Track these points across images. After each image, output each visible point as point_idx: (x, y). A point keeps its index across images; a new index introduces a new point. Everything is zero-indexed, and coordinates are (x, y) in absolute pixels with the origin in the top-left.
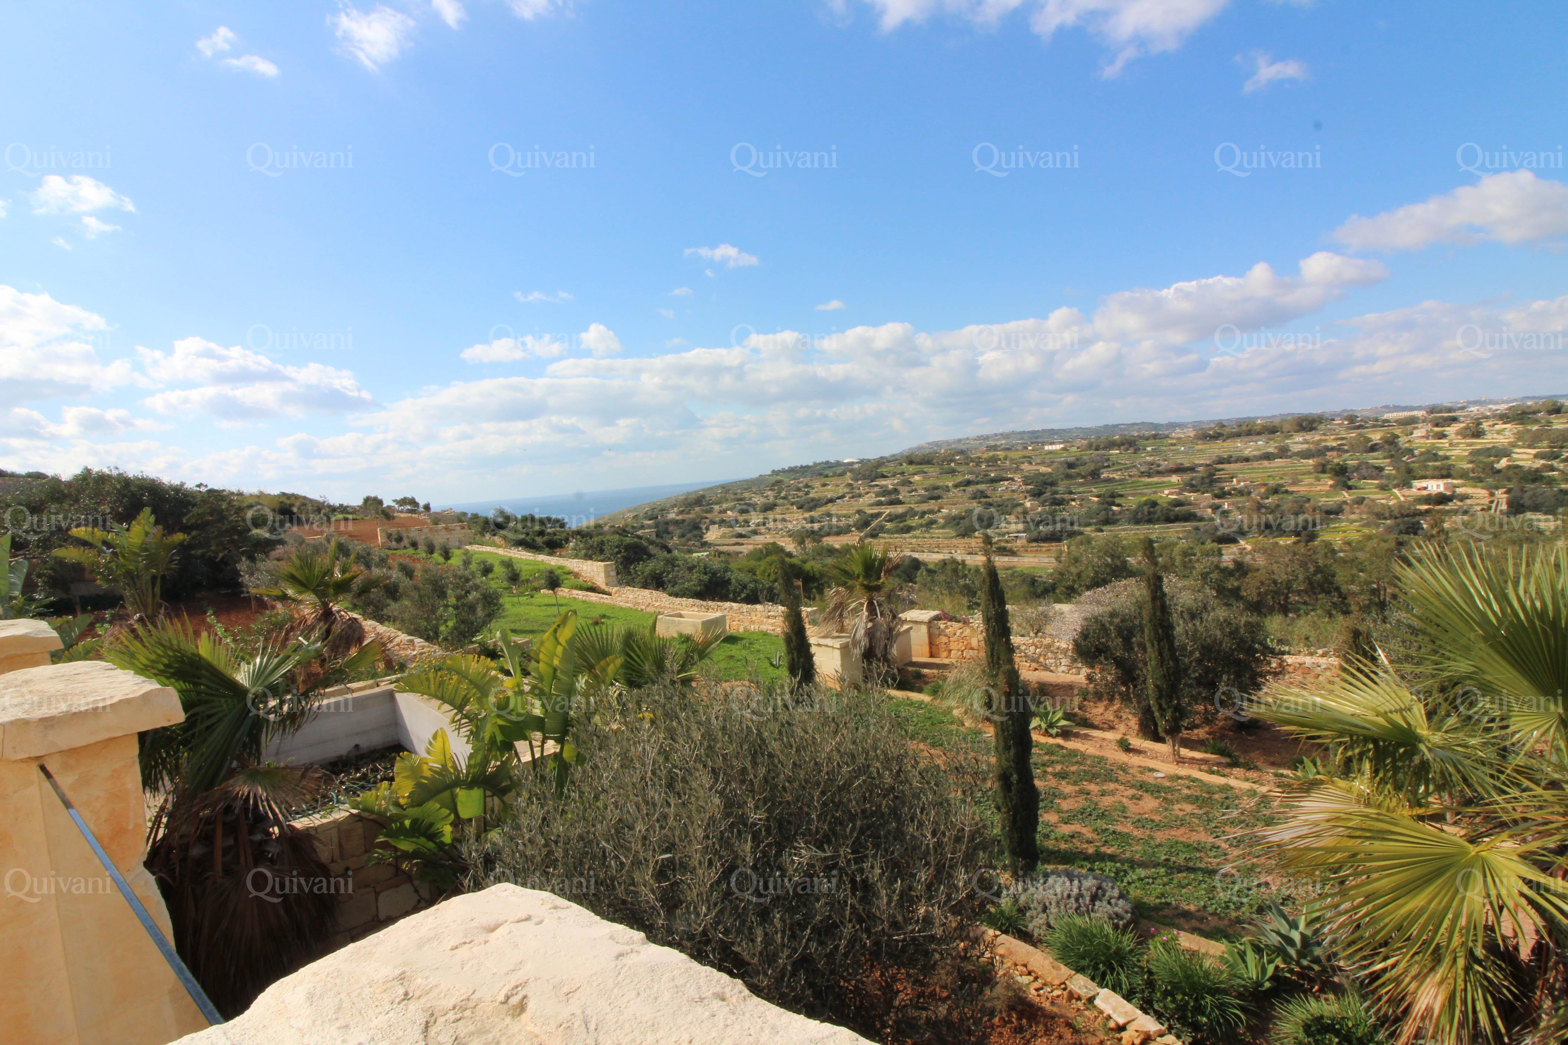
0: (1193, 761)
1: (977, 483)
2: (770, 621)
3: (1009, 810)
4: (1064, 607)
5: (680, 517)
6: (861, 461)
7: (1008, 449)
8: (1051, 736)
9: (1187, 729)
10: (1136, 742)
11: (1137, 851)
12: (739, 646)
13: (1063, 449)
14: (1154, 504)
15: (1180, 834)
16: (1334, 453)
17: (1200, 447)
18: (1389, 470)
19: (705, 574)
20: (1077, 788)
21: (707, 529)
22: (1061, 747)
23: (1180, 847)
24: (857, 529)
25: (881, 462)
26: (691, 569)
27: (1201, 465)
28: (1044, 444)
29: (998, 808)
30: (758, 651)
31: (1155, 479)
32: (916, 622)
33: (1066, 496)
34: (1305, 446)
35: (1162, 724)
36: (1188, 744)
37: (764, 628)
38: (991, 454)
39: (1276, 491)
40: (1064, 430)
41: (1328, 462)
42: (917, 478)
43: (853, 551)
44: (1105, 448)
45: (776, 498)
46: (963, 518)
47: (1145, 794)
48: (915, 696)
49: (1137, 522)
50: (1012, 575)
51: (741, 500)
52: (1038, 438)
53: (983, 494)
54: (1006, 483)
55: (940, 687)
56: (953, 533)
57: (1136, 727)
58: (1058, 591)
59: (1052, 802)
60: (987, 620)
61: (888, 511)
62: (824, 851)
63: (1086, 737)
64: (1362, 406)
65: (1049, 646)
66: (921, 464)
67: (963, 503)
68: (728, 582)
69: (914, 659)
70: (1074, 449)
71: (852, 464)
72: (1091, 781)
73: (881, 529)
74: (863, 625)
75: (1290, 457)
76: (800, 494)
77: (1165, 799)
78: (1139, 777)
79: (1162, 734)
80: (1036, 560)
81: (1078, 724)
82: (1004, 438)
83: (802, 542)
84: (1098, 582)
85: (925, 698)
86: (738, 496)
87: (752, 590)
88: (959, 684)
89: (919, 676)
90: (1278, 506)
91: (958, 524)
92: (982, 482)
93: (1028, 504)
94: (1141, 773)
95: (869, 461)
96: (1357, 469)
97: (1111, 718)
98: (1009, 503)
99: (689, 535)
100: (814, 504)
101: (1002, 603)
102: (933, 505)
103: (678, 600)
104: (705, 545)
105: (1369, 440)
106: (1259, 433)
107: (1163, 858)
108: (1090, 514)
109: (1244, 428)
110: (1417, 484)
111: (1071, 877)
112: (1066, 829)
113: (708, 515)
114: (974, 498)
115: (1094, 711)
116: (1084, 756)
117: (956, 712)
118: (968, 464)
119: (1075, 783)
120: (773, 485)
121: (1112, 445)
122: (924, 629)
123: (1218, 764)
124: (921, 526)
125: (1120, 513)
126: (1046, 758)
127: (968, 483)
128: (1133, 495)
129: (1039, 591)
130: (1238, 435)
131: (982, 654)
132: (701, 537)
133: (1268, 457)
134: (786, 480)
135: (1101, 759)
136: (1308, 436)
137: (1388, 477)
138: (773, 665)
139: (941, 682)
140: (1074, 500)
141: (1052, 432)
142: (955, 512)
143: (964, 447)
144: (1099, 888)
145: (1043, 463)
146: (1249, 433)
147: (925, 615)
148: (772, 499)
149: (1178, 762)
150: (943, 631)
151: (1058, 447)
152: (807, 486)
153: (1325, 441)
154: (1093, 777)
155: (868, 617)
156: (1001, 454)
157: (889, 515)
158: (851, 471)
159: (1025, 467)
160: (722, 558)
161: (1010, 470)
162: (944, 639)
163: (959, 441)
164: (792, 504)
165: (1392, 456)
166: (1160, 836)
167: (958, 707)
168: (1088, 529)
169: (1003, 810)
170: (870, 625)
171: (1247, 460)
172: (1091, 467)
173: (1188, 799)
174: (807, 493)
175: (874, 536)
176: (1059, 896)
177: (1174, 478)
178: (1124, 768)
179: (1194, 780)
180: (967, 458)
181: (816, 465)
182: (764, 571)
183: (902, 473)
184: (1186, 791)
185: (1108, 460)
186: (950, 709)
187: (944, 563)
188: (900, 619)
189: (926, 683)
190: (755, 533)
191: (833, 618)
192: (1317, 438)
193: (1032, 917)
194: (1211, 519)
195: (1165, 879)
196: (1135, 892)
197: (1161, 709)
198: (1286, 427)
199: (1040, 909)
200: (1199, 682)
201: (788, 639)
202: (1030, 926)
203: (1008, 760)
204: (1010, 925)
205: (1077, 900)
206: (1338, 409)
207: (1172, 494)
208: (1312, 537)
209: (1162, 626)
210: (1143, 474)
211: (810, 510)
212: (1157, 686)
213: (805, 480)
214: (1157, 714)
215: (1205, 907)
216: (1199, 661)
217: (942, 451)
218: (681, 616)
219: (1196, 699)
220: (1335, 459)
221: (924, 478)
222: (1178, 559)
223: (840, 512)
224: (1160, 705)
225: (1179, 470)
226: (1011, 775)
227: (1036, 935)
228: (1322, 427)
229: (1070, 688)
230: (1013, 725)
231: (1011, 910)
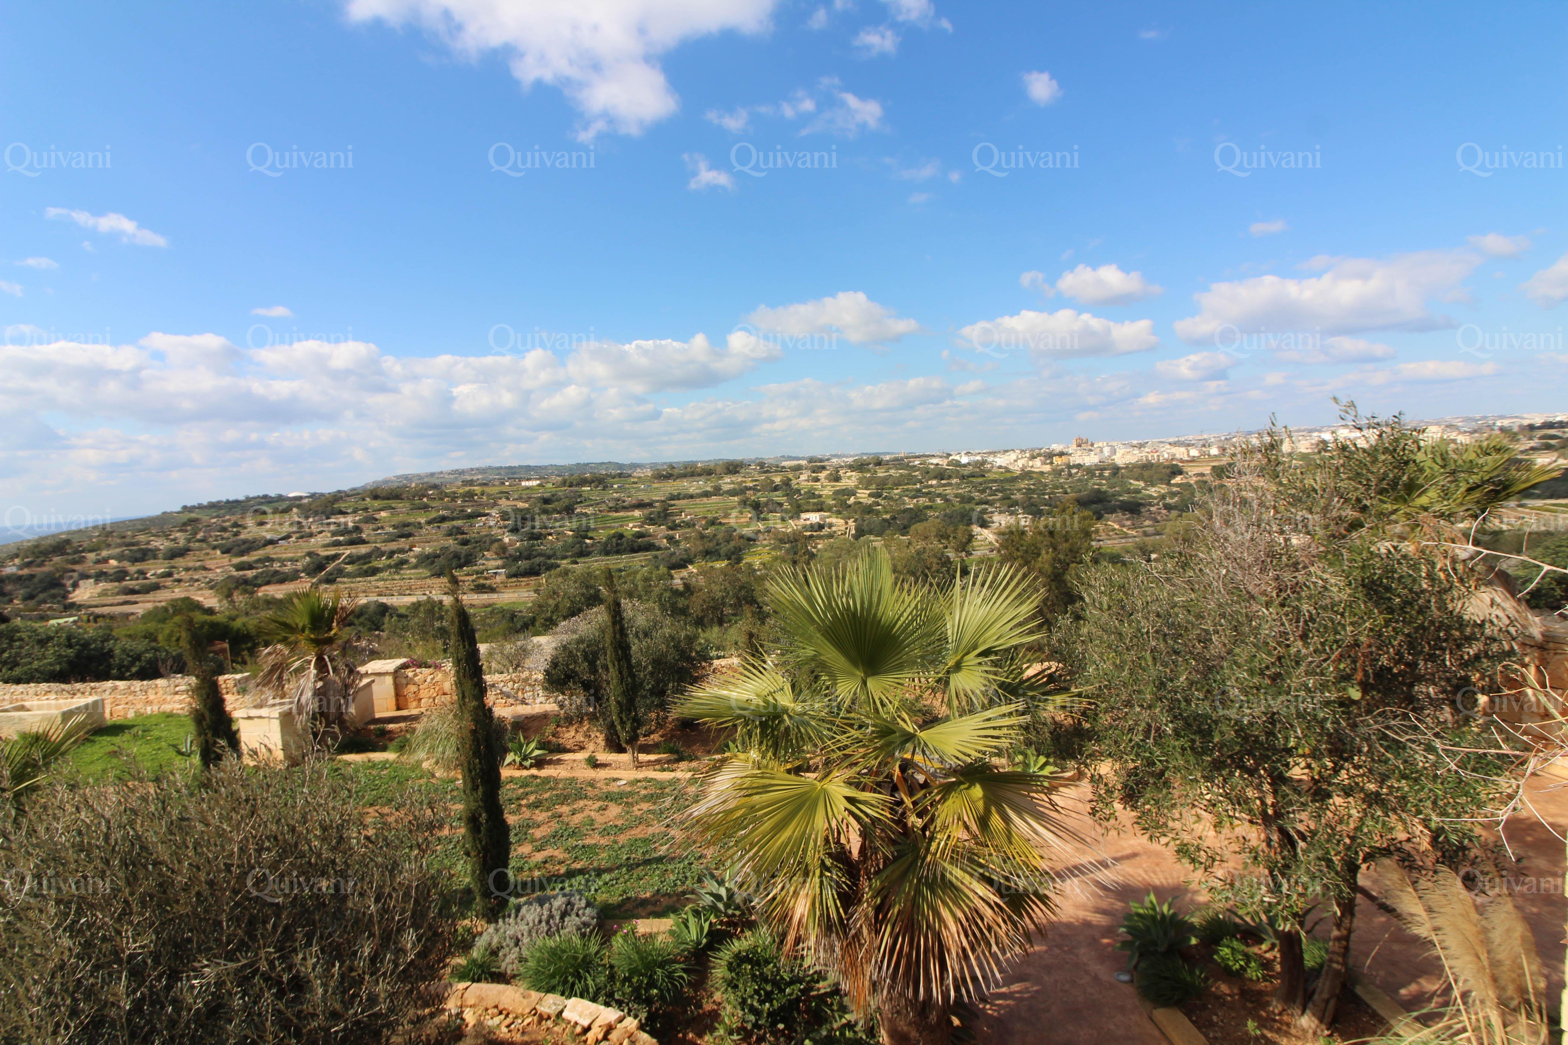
0: (649, 763)
1: (453, 519)
2: (177, 697)
3: (479, 853)
4: (542, 640)
5: (26, 571)
6: (312, 495)
7: (485, 484)
8: (526, 768)
9: (645, 736)
10: (603, 757)
11: (603, 859)
12: (126, 736)
13: (539, 485)
14: (621, 536)
15: (638, 832)
17: (656, 485)
18: (786, 506)
19: (70, 646)
20: (550, 814)
21: (75, 585)
22: (535, 777)
23: (639, 843)
24: (308, 574)
25: (338, 497)
26: (43, 642)
27: (657, 501)
28: (521, 480)
29: (467, 854)
30: (158, 739)
31: (621, 514)
32: (379, 674)
33: (544, 531)
35: (623, 735)
36: (646, 749)
37: (167, 708)
38: (467, 489)
39: (713, 522)
40: (540, 467)
42: (383, 514)
43: (295, 601)
44: (578, 485)
45: (189, 541)
46: (438, 556)
47: (610, 804)
48: (377, 756)
49: (607, 553)
50: (492, 612)
51: (133, 544)
52: (515, 474)
53: (459, 531)
54: (484, 519)
55: (407, 740)
56: (426, 572)
57: (603, 743)
58: (537, 624)
59: (526, 834)
60: (457, 662)
61: (348, 552)
63: (559, 762)
64: (769, 455)
65: (526, 680)
66: (388, 499)
67: (438, 540)
68: (110, 653)
69: (378, 715)
70: (550, 485)
71: (300, 498)
72: (562, 804)
73: (340, 572)
74: (310, 685)
76: (226, 535)
77: (627, 803)
78: (605, 789)
79: (624, 745)
80: (516, 595)
81: (551, 752)
82: (480, 473)
83: (229, 595)
84: (574, 612)
85: (390, 756)
86: (128, 540)
87: (149, 661)
88: (427, 733)
89: (383, 733)
91: (433, 563)
92: (458, 519)
93: (506, 540)
94: (607, 784)
95: (322, 495)
96: (766, 504)
97: (582, 739)
98: (487, 539)
99: (42, 596)
100: (249, 546)
101: (473, 643)
102: (403, 543)
103: (21, 688)
104: (70, 607)
105: (773, 482)
106: (700, 475)
107: (625, 857)
108: (565, 548)
109: (689, 470)
110: (804, 516)
111: (541, 902)
112: (539, 857)
113: (77, 567)
114: (450, 535)
115: (567, 735)
116: (556, 781)
117: (425, 765)
118: (442, 499)
119: (548, 809)
120: (185, 524)
121: (584, 482)
122: (389, 680)
123: (669, 762)
124: (390, 566)
125: (592, 545)
126: (521, 790)
127: (443, 519)
128: (603, 529)
129: (519, 626)
130: (684, 476)
131: (455, 698)
132: (65, 597)
133: (706, 494)
134: (205, 518)
135: (573, 780)
137: (786, 511)
138: (182, 754)
139: (408, 736)
140: (550, 534)
141: (528, 468)
142: (428, 550)
143: (437, 482)
144: (569, 903)
145: (520, 499)
146: (692, 475)
147: (390, 665)
148: (182, 543)
149: (637, 767)
150: (411, 679)
151: (535, 483)
152: (236, 525)
154: (564, 799)
155: (317, 675)
156: (477, 489)
157: (349, 556)
158: (298, 507)
159: (503, 502)
160: (101, 623)
161: (487, 505)
162: (412, 688)
163: (432, 475)
164: (214, 548)
165: (787, 495)
166: (623, 839)
167: (428, 759)
168: (565, 561)
169: (473, 854)
170: (320, 684)
171: (692, 497)
172: (566, 502)
173: (645, 799)
174: (236, 534)
175: (330, 580)
176: (531, 924)
177: (637, 513)
178: (592, 784)
179: (650, 780)
180: (441, 493)
181: (248, 499)
182: (170, 635)
183: (366, 509)
184: (643, 792)
185: (580, 496)
186: (419, 763)
187: (416, 606)
188: (358, 672)
189: (391, 740)
190: (156, 587)
191: (270, 682)
192: (740, 479)
193: (505, 956)
194: (667, 548)
195: (626, 877)
196: (601, 897)
197: (622, 723)
198: (719, 470)
199: (512, 944)
200: (652, 692)
201: (198, 718)
202: (504, 965)
203: (476, 801)
204: (483, 972)
205: (548, 922)
206: (753, 457)
207: (635, 527)
208: (739, 560)
209: (621, 647)
210: (611, 509)
211: (242, 554)
212: (618, 702)
213: (234, 518)
214: (619, 727)
215: (658, 890)
216: (652, 674)
217: (413, 485)
218: (22, 708)
219: (649, 708)
220: (751, 496)
221: (392, 514)
222: (640, 585)
223: (284, 556)
224: (621, 719)
225: (640, 505)
226: (480, 815)
227: (509, 972)
228: (743, 471)
229: (544, 717)
230: (480, 763)
231: (483, 956)
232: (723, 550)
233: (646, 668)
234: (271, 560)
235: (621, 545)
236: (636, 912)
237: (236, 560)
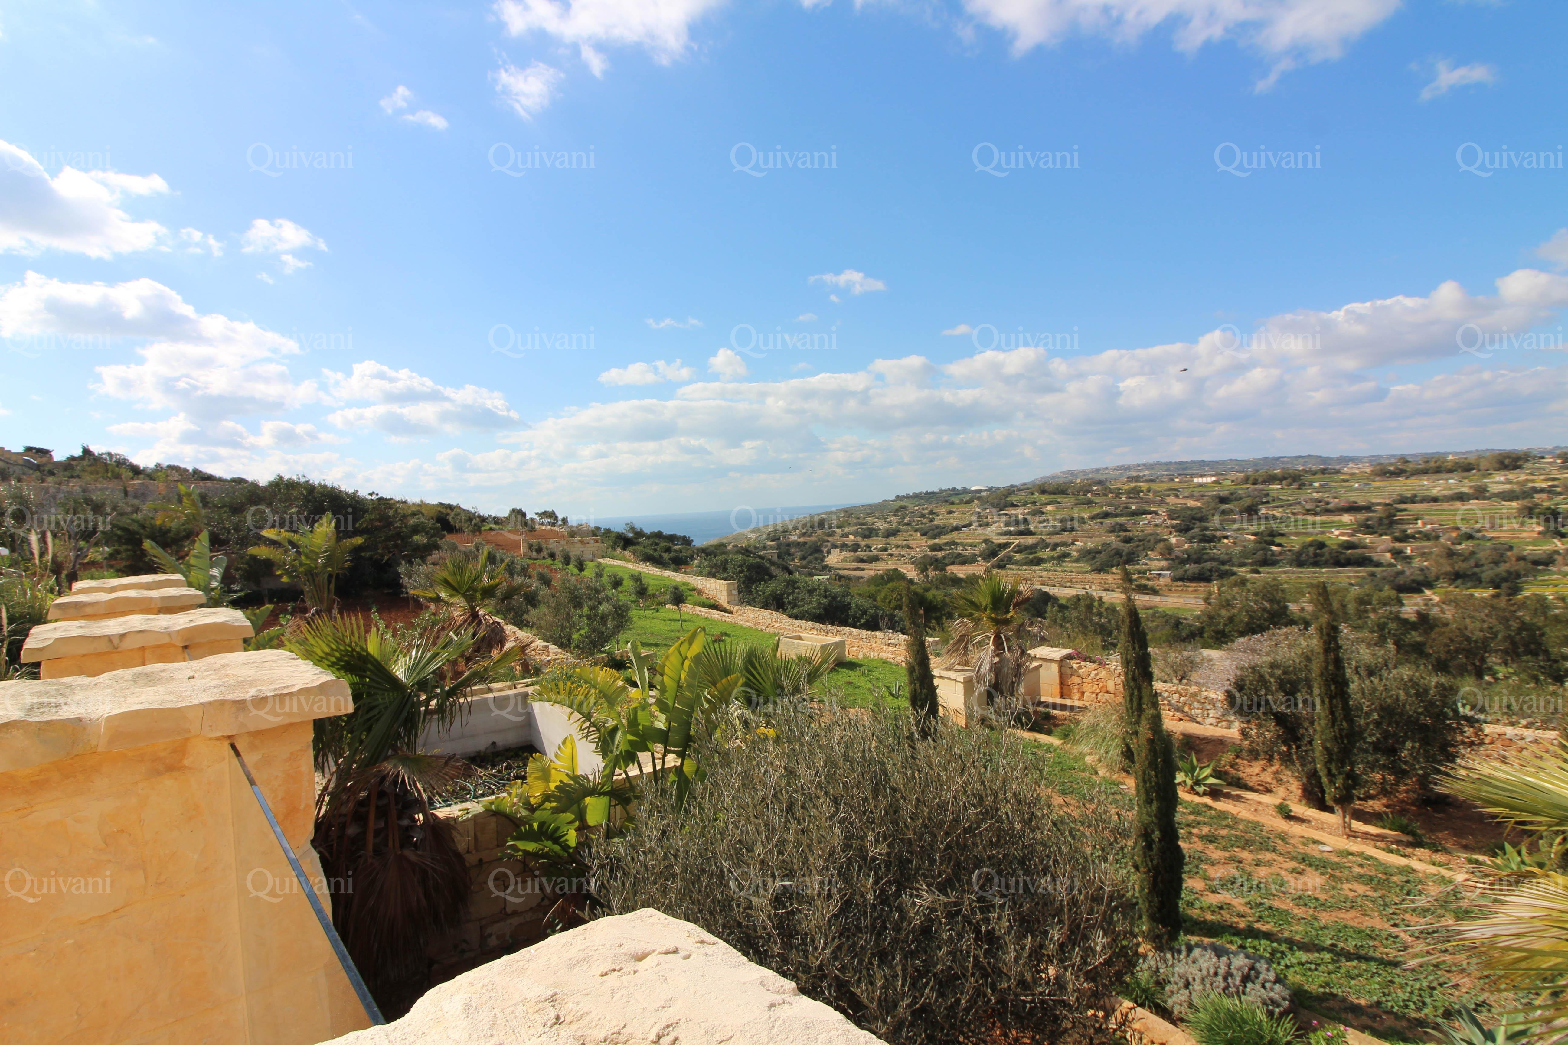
0: (1366, 836)
1: (1116, 516)
2: (891, 650)
3: (1149, 871)
4: (1214, 654)
5: (802, 540)
6: (990, 489)
7: (1152, 481)
8: (1197, 794)
9: (1360, 799)
10: (1299, 809)
11: (1298, 932)
12: (858, 672)
13: (1214, 482)
14: (1321, 545)
15: (1350, 917)
16: (1544, 496)
17: (1377, 484)
19: (825, 597)
20: (1227, 854)
21: (829, 552)
22: (1210, 808)
23: (1350, 932)
24: (984, 559)
25: (1011, 490)
26: (811, 592)
27: (1378, 504)
28: (1192, 476)
29: (1137, 868)
30: (878, 679)
32: (1046, 660)
33: (1218, 533)
34: (1508, 486)
35: (1330, 792)
36: (1360, 815)
37: (883, 655)
38: (1133, 485)
39: (1470, 536)
40: (1216, 462)
41: (1536, 505)
42: (1049, 508)
43: (980, 581)
44: (1264, 482)
45: (899, 524)
46: (1100, 552)
47: (1308, 869)
48: (1043, 738)
49: (1301, 564)
50: (1154, 615)
51: (863, 524)
52: (1186, 469)
53: (1123, 528)
54: (1149, 516)
55: (1071, 730)
56: (1087, 567)
57: (1299, 792)
58: (1206, 635)
59: (1197, 867)
60: (1126, 663)
61: (1017, 542)
62: (946, 895)
63: (1238, 798)
65: (1195, 695)
66: (1054, 494)
67: (1100, 536)
68: (848, 606)
69: (1043, 699)
70: (1228, 482)
71: (980, 491)
72: (1243, 848)
73: (1009, 559)
74: (988, 659)
75: (1489, 498)
76: (924, 520)
77: (1332, 875)
78: (1301, 849)
79: (1330, 803)
80: (1181, 600)
81: (1229, 784)
82: (1147, 469)
83: (924, 570)
84: (1252, 629)
85: (1054, 741)
86: (861, 521)
87: (872, 617)
88: (1094, 728)
89: (1050, 718)
90: (1473, 553)
91: (1094, 558)
92: (1122, 515)
93: (1173, 540)
94: (1304, 844)
95: (998, 489)
97: (1269, 780)
98: (1152, 538)
99: (810, 558)
100: (939, 531)
101: (1144, 645)
102: (1066, 537)
103: (798, 622)
104: (826, 568)
106: (1450, 471)
107: (1329, 942)
108: (1244, 554)
109: (1432, 464)
111: (1219, 952)
112: (1213, 899)
113: (830, 539)
114: (1112, 531)
115: (1249, 770)
116: (1236, 820)
117: (1088, 759)
118: (1106, 495)
119: (1225, 849)
120: (897, 510)
121: (1272, 479)
122: (1055, 667)
123: (1398, 842)
124: (1053, 558)
125: (1280, 553)
126: (1192, 817)
127: (1106, 515)
128: (1297, 534)
129: (1184, 634)
130: (1425, 472)
131: (1120, 699)
132: (823, 560)
133: (1461, 497)
134: (911, 506)
135: (1256, 825)
136: (1512, 476)
138: (894, 695)
139: (1072, 726)
140: (1226, 537)
141: (1202, 463)
142: (1090, 545)
143: (1102, 478)
144: (1252, 968)
145: (1191, 496)
146: (1438, 470)
147: (1058, 653)
148: (895, 525)
149: (1349, 836)
150: (1076, 671)
151: (1210, 480)
152: (931, 513)
153: (1533, 481)
154: (1246, 844)
155: (995, 651)
156: (1144, 486)
157: (1018, 545)
158: (979, 498)
159: (1171, 500)
160: (843, 582)
161: (1153, 502)
162: (1076, 680)
163: (1097, 470)
164: (916, 531)
166: (1325, 918)
167: (1091, 754)
168: (1243, 569)
169: (1142, 869)
170: (996, 660)
171: (1435, 500)
172: (1247, 502)
173: (1359, 878)
174: (932, 520)
175: (1001, 566)
176: (1205, 972)
177: (1346, 518)
178: (1283, 837)
179: (1369, 858)
180: (1106, 488)
181: (942, 491)
182: (885, 598)
183: (1034, 503)
184: (1357, 870)
185: (1267, 495)
186: (1082, 756)
187: (1078, 598)
188: (1029, 655)
189: (1056, 725)
190: (876, 559)
191: (958, 650)
192: (1522, 477)
193: (1172, 992)
194: (1390, 565)
195: (1331, 967)
196: (1294, 977)
197: (1330, 774)
198: (1484, 465)
199: (1181, 984)
200: (1376, 747)
201: (911, 670)
202: (1170, 1002)
203: (1148, 814)
204: (1147, 998)
205: (1225, 979)
206: (1549, 446)
207: (1343, 535)
208: (1515, 590)
209: (1336, 682)
210: (1308, 512)
211: (934, 537)
212: (1326, 749)
213: (930, 507)
214: (1325, 780)
215: (1378, 1003)
216: (1378, 724)
217: (1078, 481)
218: (800, 638)
219: (1372, 766)
220: (1544, 501)
221: (1057, 508)
222: (1351, 608)
223: (966, 541)
224: (1329, 770)
225: (1352, 509)
226: (1153, 832)
227: (1176, 1012)
228: (1529, 465)
229: (1220, 743)
230: (1156, 776)
231: (1148, 982)
232: (1487, 573)
233: (1368, 715)
234: (956, 544)
235: (1322, 555)
236: (1343, 1016)
237: (931, 542)
